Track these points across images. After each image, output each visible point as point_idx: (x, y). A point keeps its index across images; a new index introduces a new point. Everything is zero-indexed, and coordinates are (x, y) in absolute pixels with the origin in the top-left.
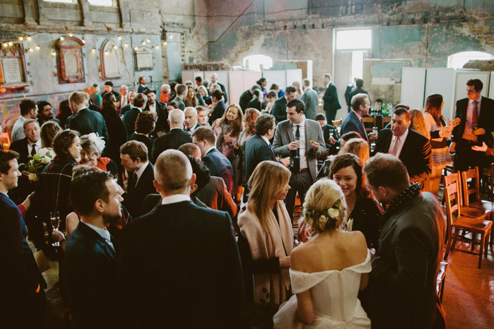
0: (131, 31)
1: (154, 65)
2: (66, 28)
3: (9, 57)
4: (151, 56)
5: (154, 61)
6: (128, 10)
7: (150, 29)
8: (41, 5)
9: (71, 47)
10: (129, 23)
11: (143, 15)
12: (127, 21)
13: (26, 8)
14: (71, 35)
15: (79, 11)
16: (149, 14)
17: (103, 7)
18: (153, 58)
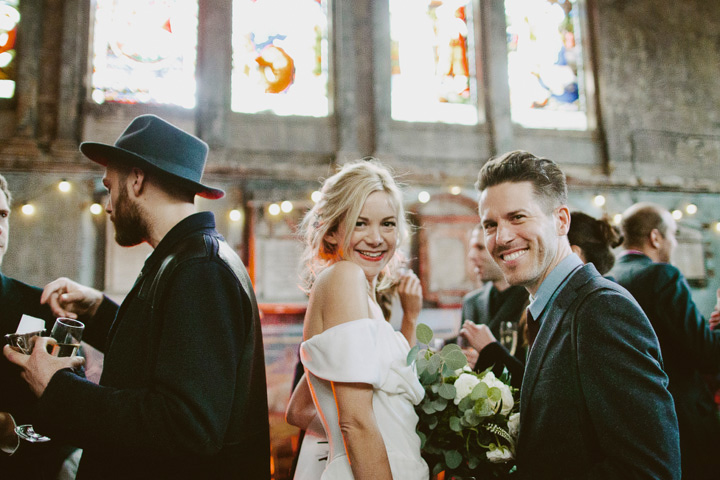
0: (633, 181)
1: (710, 272)
2: (444, 177)
3: (281, 238)
4: (699, 249)
5: (711, 263)
6: (625, 132)
7: (696, 178)
8: (383, 125)
9: (449, 219)
10: (629, 165)
11: (673, 145)
12: (623, 159)
13: (344, 132)
14: (455, 190)
15: (485, 138)
16: (693, 143)
17: (555, 130)
18: (708, 255)
